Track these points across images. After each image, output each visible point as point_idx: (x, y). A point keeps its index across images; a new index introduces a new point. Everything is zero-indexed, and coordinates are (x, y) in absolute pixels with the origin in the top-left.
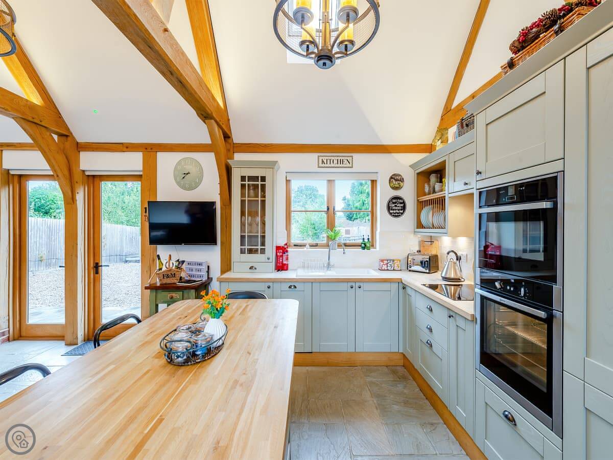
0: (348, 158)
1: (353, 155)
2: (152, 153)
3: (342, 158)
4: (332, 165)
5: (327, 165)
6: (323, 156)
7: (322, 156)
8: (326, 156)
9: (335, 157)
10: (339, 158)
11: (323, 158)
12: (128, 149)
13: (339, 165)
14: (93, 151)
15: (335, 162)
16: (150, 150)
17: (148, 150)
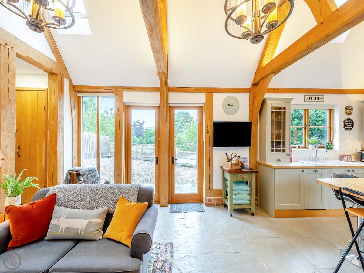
0: (322, 97)
1: (324, 94)
2: (211, 93)
3: (318, 97)
4: (312, 100)
5: (310, 101)
6: (308, 95)
7: (306, 95)
8: (309, 95)
9: (314, 96)
10: (316, 97)
11: (308, 96)
12: (197, 91)
13: (316, 101)
14: (177, 92)
15: (314, 99)
16: (209, 91)
17: (208, 92)
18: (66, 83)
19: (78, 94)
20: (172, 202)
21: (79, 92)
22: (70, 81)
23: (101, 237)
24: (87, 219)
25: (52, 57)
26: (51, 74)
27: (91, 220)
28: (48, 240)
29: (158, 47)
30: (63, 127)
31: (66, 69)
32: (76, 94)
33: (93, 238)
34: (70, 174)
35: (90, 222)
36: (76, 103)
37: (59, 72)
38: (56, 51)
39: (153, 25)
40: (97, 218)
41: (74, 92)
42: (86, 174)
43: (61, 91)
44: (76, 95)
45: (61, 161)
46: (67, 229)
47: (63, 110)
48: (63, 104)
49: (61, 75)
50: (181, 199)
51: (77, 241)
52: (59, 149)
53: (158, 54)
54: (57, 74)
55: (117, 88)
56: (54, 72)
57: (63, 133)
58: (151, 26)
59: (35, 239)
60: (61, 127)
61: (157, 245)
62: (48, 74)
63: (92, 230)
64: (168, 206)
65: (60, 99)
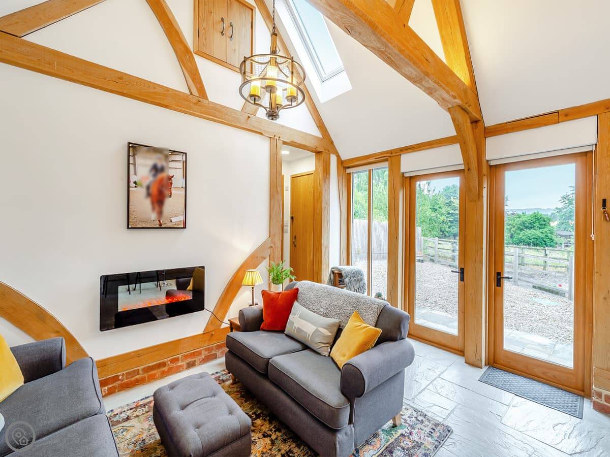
18: (333, 159)
19: (348, 171)
20: (495, 364)
21: (348, 168)
22: (338, 157)
23: (326, 354)
24: (315, 325)
25: (317, 133)
26: (318, 153)
27: (319, 328)
28: (287, 335)
29: (415, 73)
30: (328, 213)
31: (332, 143)
32: (346, 171)
33: (318, 351)
34: (333, 272)
35: (317, 331)
36: (345, 184)
37: (323, 149)
38: (321, 126)
39: (383, 50)
40: (325, 328)
41: (342, 169)
42: (349, 276)
43: (326, 171)
44: (344, 173)
45: (326, 256)
46: (299, 330)
47: (329, 194)
48: (329, 187)
49: (327, 151)
50: (520, 367)
51: (306, 347)
52: (324, 241)
53: (423, 83)
54: (322, 152)
55: (391, 152)
56: (319, 150)
57: (328, 221)
58: (383, 52)
59: (276, 329)
60: (326, 215)
61: (421, 415)
62: (314, 154)
63: (318, 340)
64: (481, 368)
65: (325, 182)
